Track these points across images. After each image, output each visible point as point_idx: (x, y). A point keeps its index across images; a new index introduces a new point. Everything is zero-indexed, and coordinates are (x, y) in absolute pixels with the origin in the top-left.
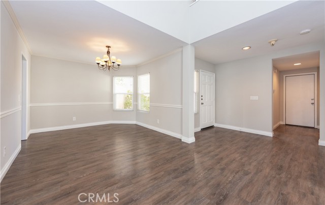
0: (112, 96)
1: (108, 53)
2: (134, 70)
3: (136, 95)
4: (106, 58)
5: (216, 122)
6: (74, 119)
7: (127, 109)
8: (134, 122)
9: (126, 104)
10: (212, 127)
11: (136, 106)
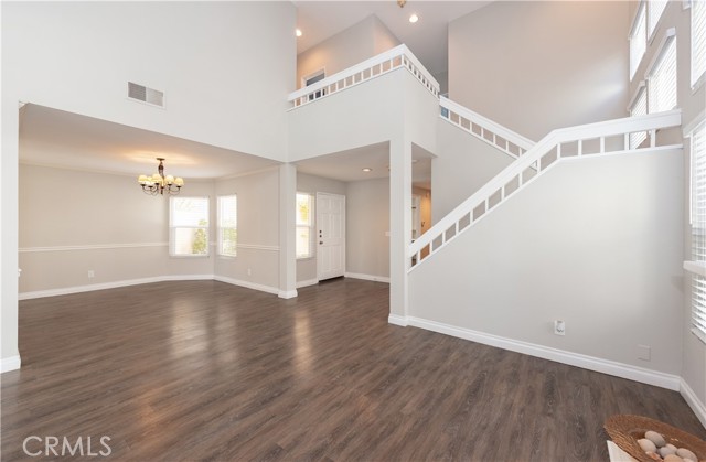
0: (167, 232)
1: (161, 168)
2: (211, 188)
3: (214, 229)
4: (157, 177)
5: (347, 270)
6: (91, 274)
7: (199, 254)
8: (211, 277)
9: (196, 246)
10: (341, 278)
11: (214, 248)
